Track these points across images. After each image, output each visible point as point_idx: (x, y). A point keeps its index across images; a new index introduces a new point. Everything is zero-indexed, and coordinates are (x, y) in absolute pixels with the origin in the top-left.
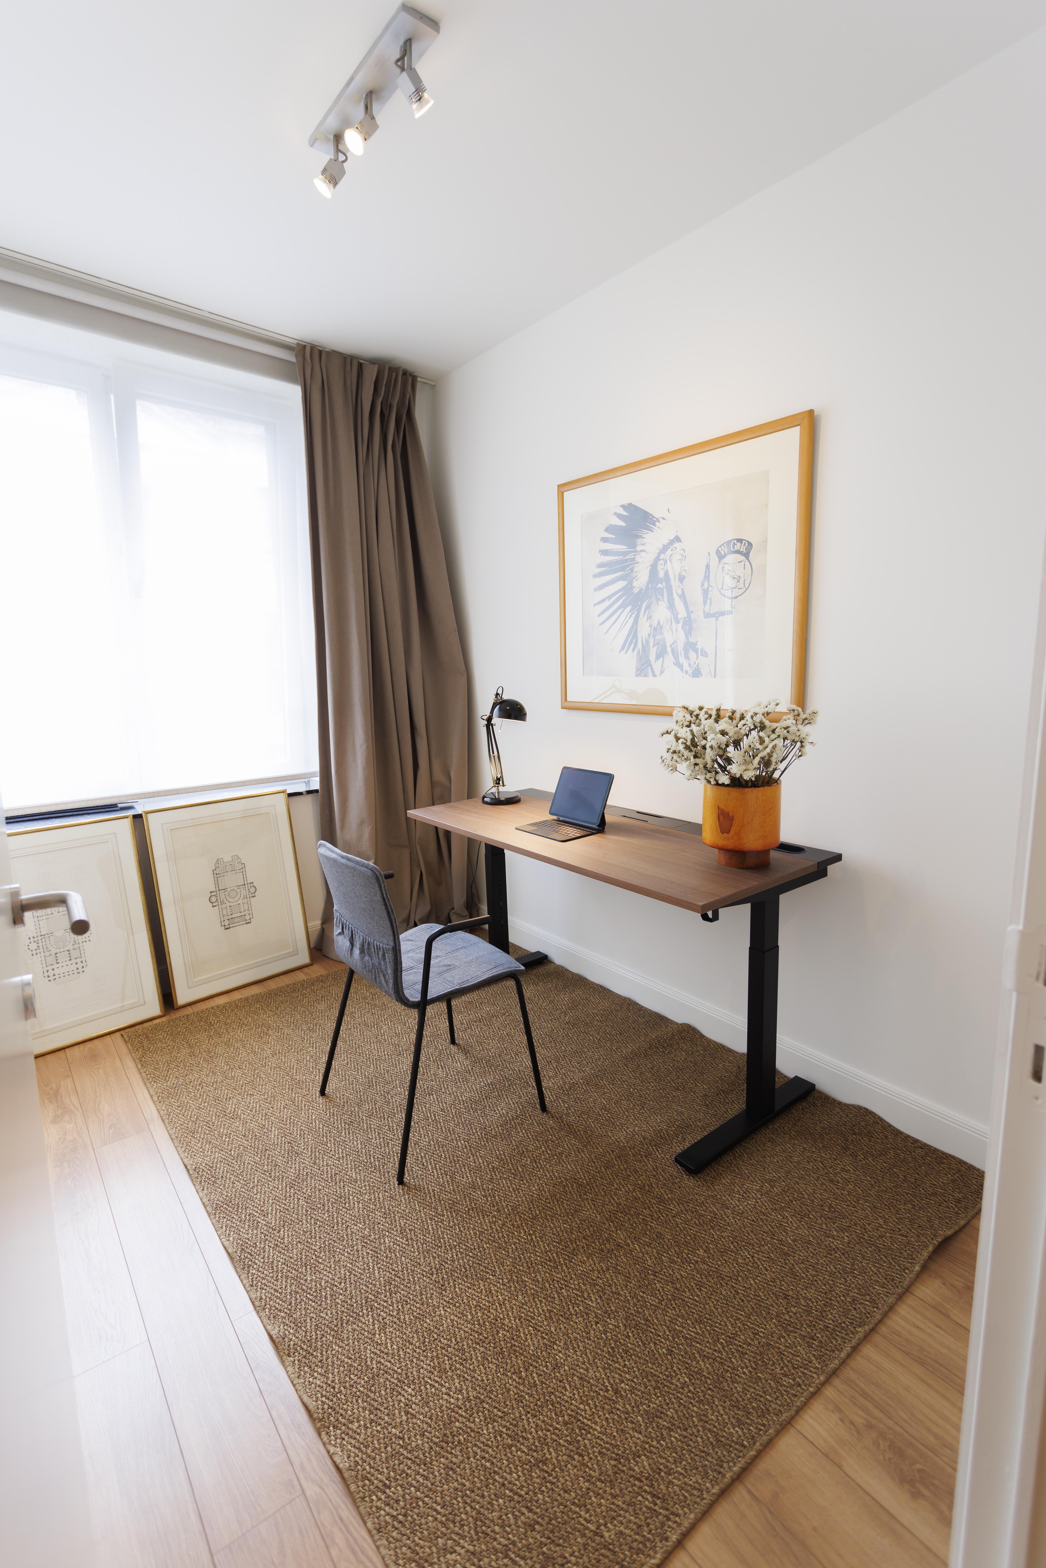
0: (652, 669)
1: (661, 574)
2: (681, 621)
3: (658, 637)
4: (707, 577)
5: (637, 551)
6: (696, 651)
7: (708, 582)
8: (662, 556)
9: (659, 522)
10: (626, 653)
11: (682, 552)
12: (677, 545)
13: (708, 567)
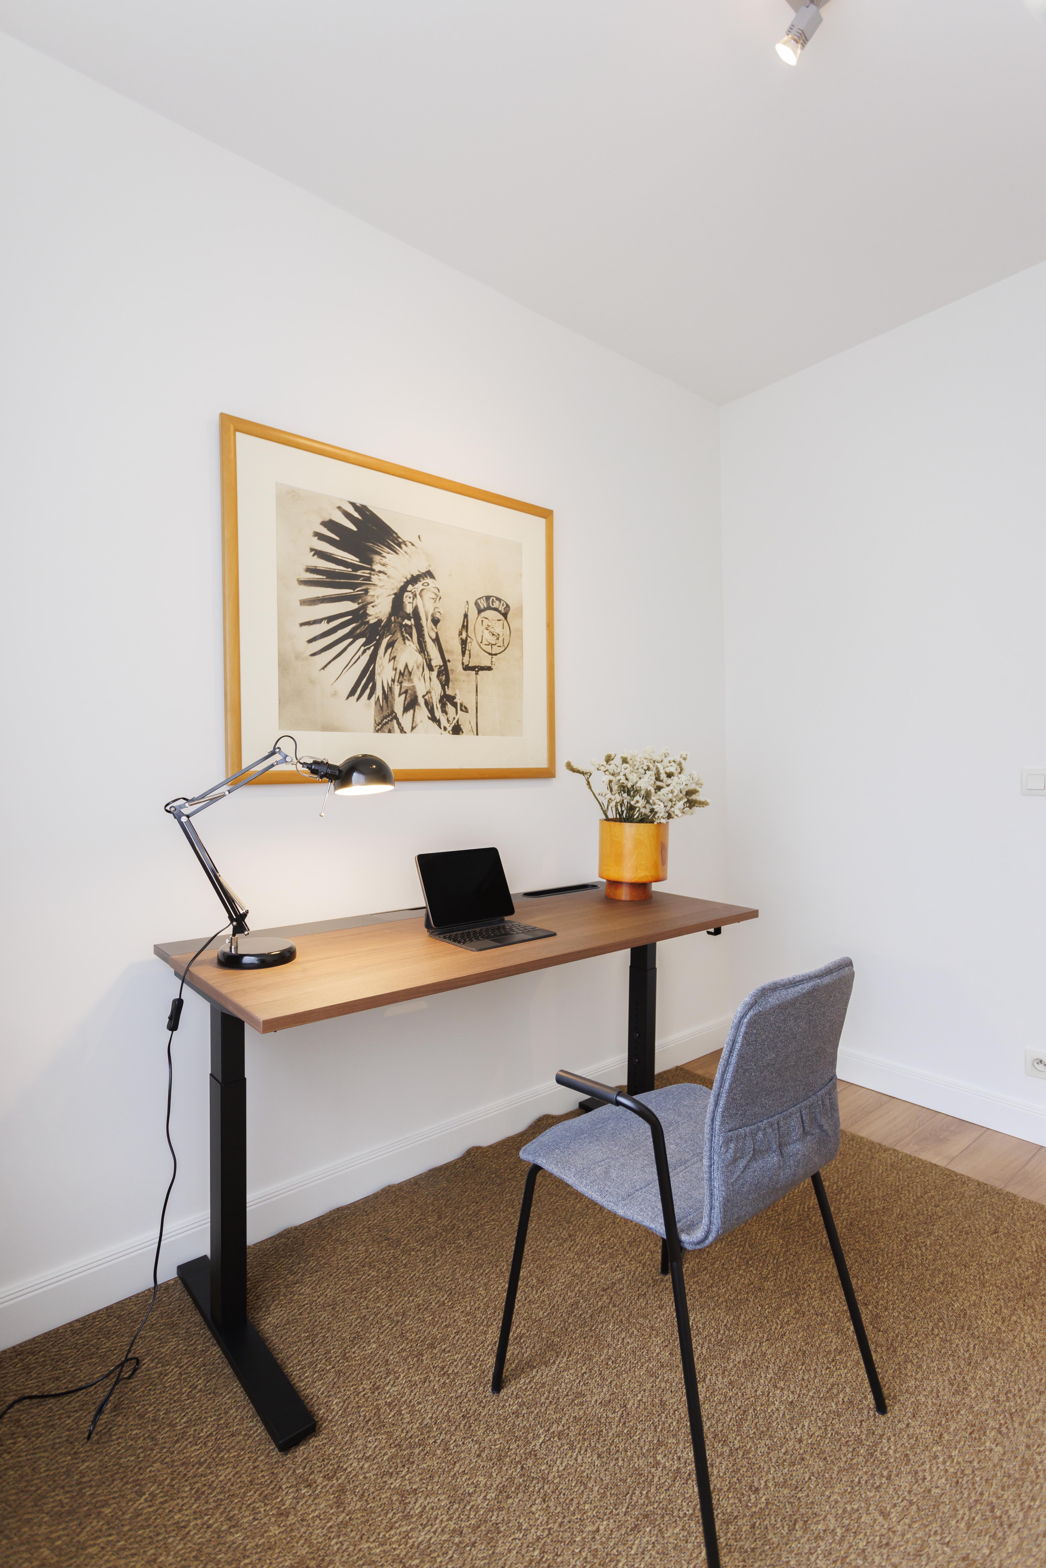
0: (399, 724)
1: (409, 609)
2: (436, 670)
3: (406, 684)
4: (465, 627)
5: (374, 570)
6: (455, 705)
7: (467, 632)
8: (410, 588)
9: (406, 545)
10: (358, 699)
11: (436, 591)
12: (429, 580)
13: (466, 616)
